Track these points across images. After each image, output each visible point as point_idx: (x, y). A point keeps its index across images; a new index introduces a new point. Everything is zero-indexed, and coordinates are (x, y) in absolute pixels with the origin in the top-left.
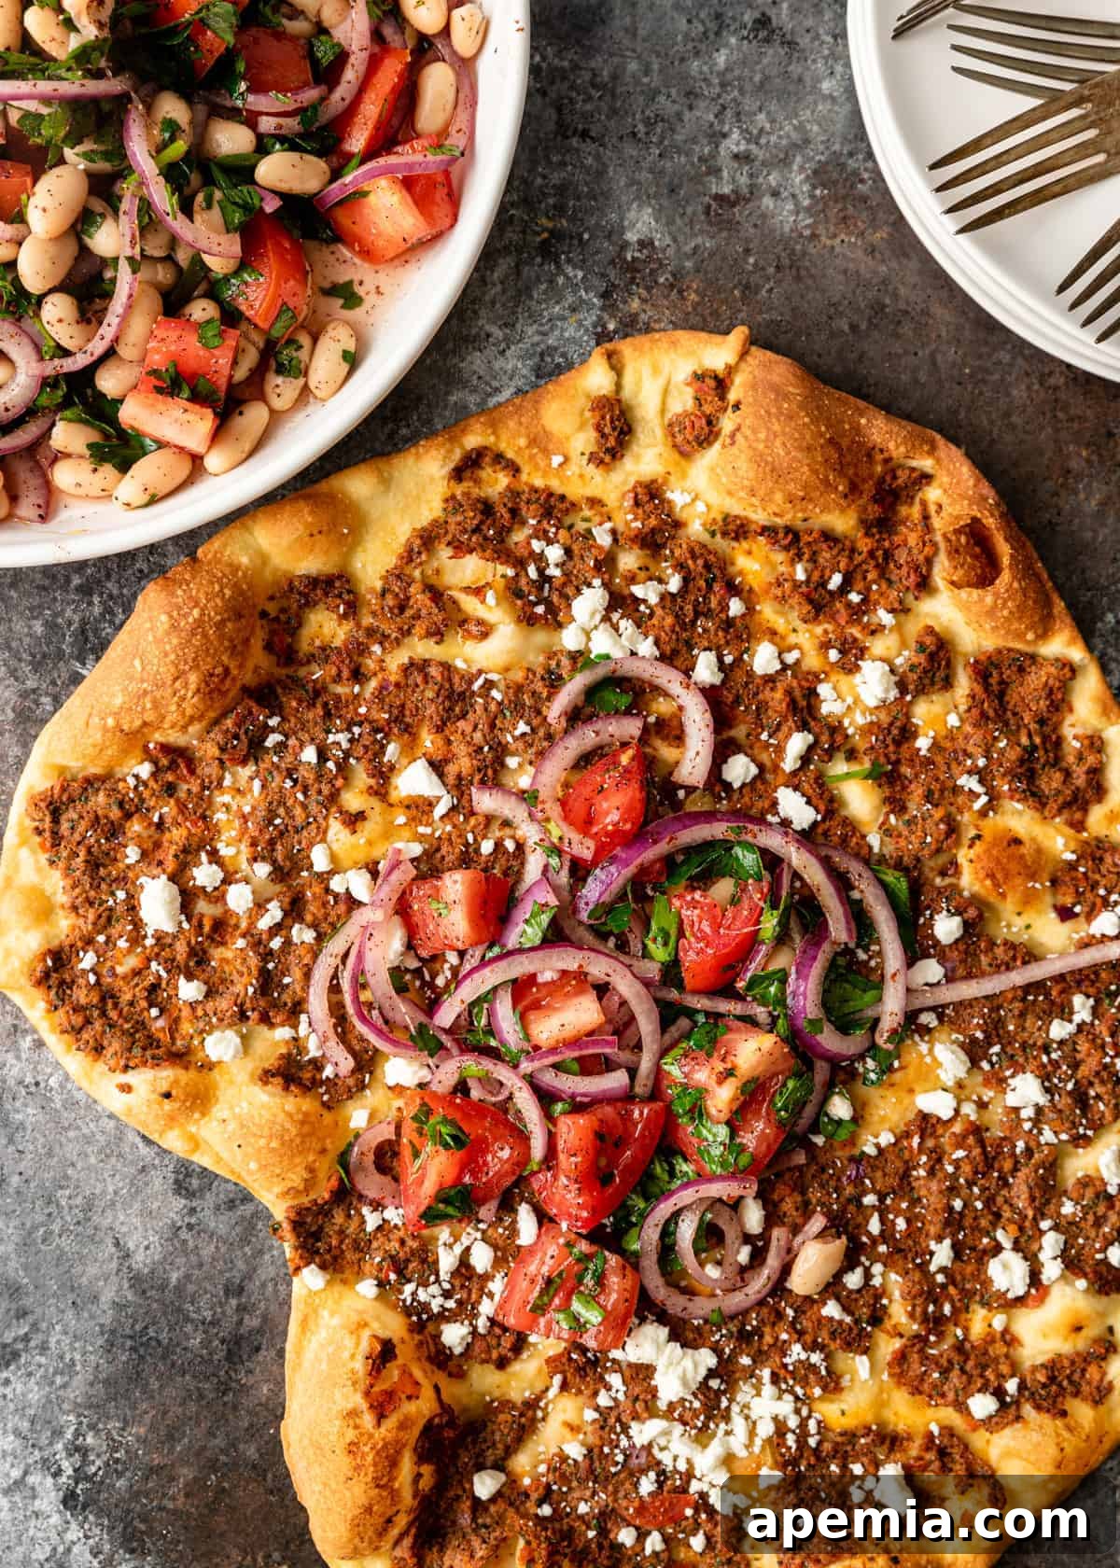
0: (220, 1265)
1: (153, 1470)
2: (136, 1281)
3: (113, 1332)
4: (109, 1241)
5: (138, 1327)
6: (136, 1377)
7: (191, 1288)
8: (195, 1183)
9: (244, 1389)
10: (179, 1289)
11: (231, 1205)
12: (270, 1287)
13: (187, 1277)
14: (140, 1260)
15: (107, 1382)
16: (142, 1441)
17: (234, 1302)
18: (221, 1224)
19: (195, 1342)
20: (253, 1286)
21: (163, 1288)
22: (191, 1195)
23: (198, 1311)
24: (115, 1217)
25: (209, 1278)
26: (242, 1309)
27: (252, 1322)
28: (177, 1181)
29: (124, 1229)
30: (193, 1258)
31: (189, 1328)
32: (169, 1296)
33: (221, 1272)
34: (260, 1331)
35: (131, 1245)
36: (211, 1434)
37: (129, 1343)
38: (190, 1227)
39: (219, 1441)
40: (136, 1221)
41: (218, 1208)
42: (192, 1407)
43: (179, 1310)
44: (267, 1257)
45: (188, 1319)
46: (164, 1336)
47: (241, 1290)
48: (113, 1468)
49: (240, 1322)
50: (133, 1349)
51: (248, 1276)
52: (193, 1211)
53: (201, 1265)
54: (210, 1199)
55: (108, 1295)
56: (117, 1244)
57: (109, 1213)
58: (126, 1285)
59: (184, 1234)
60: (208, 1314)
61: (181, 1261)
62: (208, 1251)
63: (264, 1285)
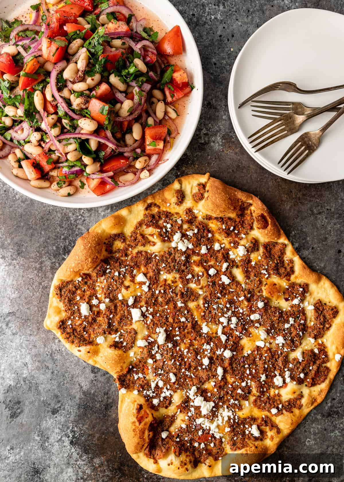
0: (102, 388)
1: (90, 435)
2: (84, 393)
3: (79, 405)
4: (77, 384)
5: (85, 403)
6: (85, 414)
7: (96, 394)
8: (96, 370)
9: (109, 416)
10: (94, 394)
11: (104, 375)
12: (114, 393)
13: (95, 391)
14: (85, 388)
15: (78, 416)
16: (87, 429)
17: (106, 396)
18: (102, 379)
19: (98, 406)
20: (110, 392)
21: (90, 394)
22: (95, 373)
23: (98, 399)
24: (79, 379)
25: (100, 391)
26: (108, 398)
27: (110, 401)
28: (92, 370)
29: (81, 381)
30: (97, 387)
31: (96, 403)
32: (91, 396)
33: (103, 390)
34: (112, 403)
35: (82, 385)
36: (102, 426)
37: (83, 407)
38: (95, 380)
39: (104, 428)
40: (83, 379)
41: (101, 376)
42: (98, 420)
43: (94, 399)
44: (113, 386)
45: (96, 401)
46: (91, 405)
47: (107, 393)
48: (81, 435)
49: (108, 401)
50: (84, 408)
51: (109, 390)
52: (96, 376)
53: (98, 389)
54: (99, 374)
55: (78, 396)
56: (79, 385)
57: (77, 378)
58: (82, 394)
59: (94, 382)
60: (100, 399)
61: (94, 388)
62: (99, 385)
63: (112, 392)
